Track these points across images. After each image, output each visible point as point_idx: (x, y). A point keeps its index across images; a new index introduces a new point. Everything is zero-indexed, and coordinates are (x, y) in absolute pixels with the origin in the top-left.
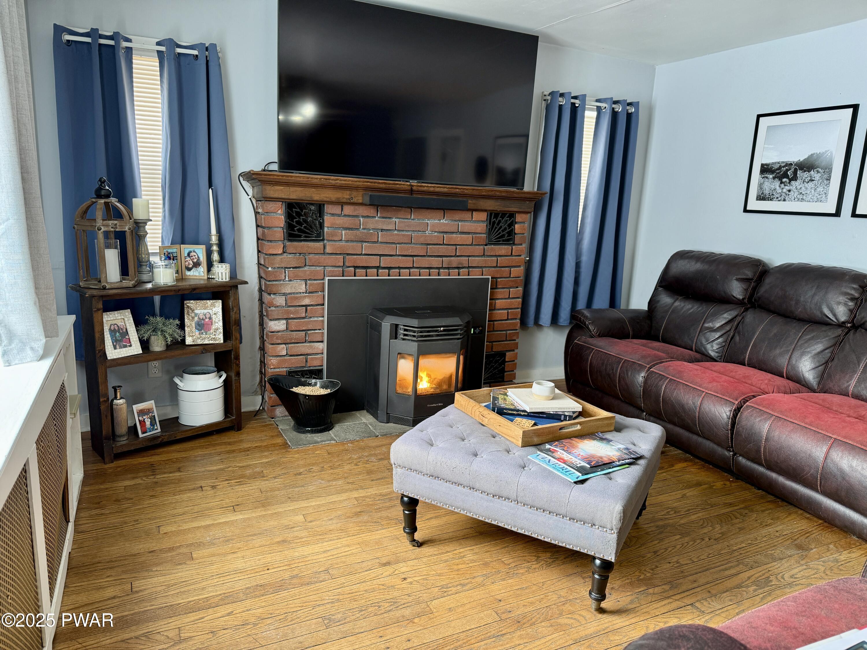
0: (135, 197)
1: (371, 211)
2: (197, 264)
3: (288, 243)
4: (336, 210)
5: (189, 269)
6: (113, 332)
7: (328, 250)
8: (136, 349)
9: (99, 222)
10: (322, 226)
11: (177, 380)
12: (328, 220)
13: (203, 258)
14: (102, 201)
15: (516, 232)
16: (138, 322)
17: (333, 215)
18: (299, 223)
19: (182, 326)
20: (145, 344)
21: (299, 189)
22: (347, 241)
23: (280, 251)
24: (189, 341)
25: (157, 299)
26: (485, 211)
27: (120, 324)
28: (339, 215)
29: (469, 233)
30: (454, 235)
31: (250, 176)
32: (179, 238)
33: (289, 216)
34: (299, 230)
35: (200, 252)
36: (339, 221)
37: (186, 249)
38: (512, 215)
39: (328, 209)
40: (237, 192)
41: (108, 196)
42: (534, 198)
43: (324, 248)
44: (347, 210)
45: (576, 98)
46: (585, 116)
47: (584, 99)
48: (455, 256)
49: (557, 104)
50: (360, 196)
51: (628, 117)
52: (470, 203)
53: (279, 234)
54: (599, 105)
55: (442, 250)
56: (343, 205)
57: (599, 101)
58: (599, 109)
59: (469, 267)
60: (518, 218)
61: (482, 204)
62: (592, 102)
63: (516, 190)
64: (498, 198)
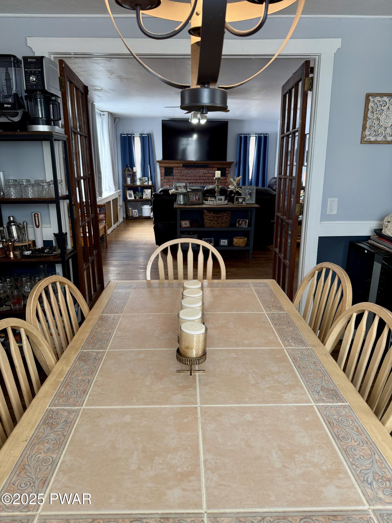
0: (135, 167)
1: (185, 169)
2: (146, 181)
3: (165, 177)
4: (176, 169)
5: (144, 182)
6: (129, 194)
7: (174, 178)
8: (133, 198)
9: (126, 172)
10: (173, 172)
11: (142, 207)
12: (174, 171)
13: (147, 180)
14: (127, 168)
15: (227, 173)
16: (134, 193)
17: (176, 170)
18: (167, 172)
19: (143, 194)
20: (135, 197)
21: (167, 164)
22: (179, 176)
23: (163, 178)
24: (144, 198)
25: (139, 188)
26: (216, 167)
27: (131, 193)
28: (177, 170)
29: (212, 174)
30: (208, 174)
31: (158, 161)
32: (143, 176)
33: (165, 171)
34: (168, 174)
35: (146, 179)
36: (177, 171)
37: (144, 178)
38: (225, 168)
39: (174, 168)
40: (156, 165)
41: (128, 167)
42: (231, 163)
43: (173, 178)
44: (179, 168)
45: (247, 134)
46: (250, 139)
47: (250, 134)
48: (208, 180)
49: (239, 137)
50: (181, 165)
51: (266, 138)
52: (211, 166)
53: (163, 175)
54: (256, 135)
55: (204, 178)
56: (178, 167)
57: (256, 134)
58: (256, 136)
59: (212, 183)
60: (227, 169)
61: (215, 166)
62: (254, 134)
63: (225, 162)
64: (220, 164)
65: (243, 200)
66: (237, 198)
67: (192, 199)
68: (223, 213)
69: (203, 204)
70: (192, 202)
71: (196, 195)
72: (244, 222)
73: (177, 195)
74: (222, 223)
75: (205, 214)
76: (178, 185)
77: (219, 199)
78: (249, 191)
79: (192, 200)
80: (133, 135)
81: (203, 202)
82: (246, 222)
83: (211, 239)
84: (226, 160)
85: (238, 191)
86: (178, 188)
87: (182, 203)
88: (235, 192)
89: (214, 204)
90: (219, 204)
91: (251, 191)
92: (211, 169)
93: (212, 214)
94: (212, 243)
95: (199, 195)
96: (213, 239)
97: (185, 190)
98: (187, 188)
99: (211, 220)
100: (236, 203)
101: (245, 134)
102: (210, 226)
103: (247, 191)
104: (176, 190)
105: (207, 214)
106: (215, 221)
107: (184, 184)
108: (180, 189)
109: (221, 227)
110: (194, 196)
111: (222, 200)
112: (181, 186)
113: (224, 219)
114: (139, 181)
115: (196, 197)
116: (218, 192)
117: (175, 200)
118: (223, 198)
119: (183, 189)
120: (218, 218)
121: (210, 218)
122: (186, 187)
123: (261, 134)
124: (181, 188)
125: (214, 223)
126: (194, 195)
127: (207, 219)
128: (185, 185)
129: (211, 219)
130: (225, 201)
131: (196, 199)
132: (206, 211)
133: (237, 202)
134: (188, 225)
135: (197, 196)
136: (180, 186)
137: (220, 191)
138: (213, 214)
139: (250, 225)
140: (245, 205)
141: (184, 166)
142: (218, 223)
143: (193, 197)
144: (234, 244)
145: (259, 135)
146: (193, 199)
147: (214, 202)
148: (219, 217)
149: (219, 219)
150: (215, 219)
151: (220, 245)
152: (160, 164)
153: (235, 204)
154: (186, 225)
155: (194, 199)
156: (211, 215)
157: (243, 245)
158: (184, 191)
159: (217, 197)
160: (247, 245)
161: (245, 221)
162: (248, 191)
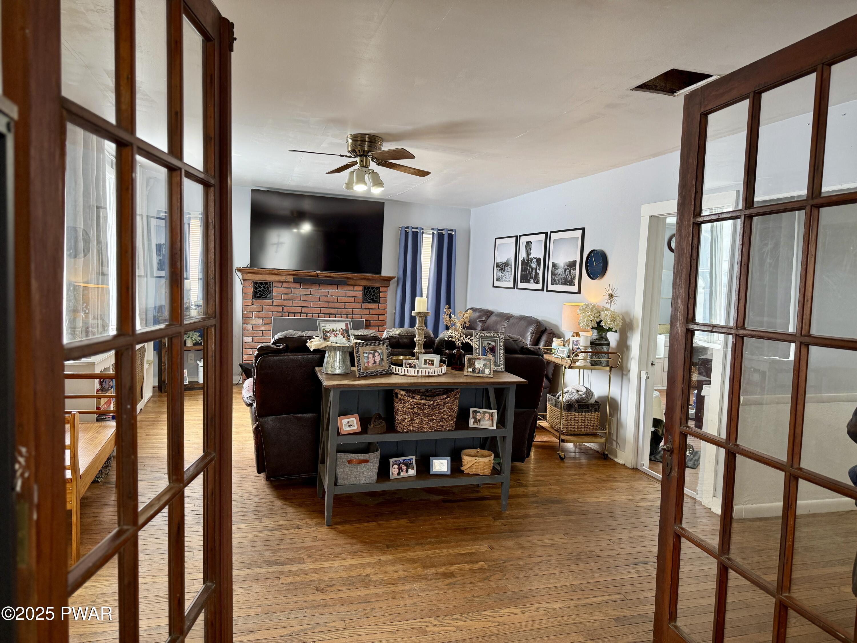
1: (298, 286)
3: (254, 300)
4: (280, 285)
7: (274, 304)
10: (271, 292)
11: (198, 362)
12: (275, 289)
15: (381, 297)
17: (277, 287)
18: (260, 291)
21: (260, 275)
22: (284, 300)
23: (250, 304)
26: (361, 286)
28: (281, 287)
29: (353, 297)
30: (344, 298)
31: (239, 269)
33: (254, 288)
34: (260, 294)
36: (280, 290)
38: (377, 288)
39: (275, 284)
42: (389, 279)
43: (272, 303)
44: (285, 285)
45: (417, 228)
46: (423, 237)
47: (423, 229)
48: (345, 308)
49: (403, 233)
50: (290, 279)
51: (451, 237)
52: (351, 282)
53: (250, 296)
54: (433, 231)
55: (337, 305)
56: (282, 283)
57: (433, 229)
58: (433, 233)
59: (353, 314)
60: (382, 289)
61: (359, 282)
62: (429, 230)
63: (377, 275)
64: (368, 279)
65: (485, 365)
66: (469, 359)
67: (366, 361)
68: (445, 396)
69: (390, 374)
70: (367, 369)
71: (376, 351)
72: (487, 415)
73: (325, 351)
74: (441, 420)
75: (400, 400)
76: (328, 326)
77: (425, 361)
78: (490, 342)
79: (366, 365)
80: (188, 216)
81: (390, 369)
82: (492, 415)
83: (409, 460)
84: (380, 273)
85: (467, 343)
86: (328, 335)
87: (337, 372)
88: (460, 344)
89: (420, 374)
90: (430, 374)
91: (493, 343)
92: (351, 288)
93: (418, 400)
94: (413, 469)
95: (382, 353)
96: (414, 457)
97: (344, 339)
98: (348, 335)
99: (414, 414)
100: (468, 372)
101: (413, 228)
102: (412, 428)
103: (486, 342)
104: (325, 339)
105: (407, 399)
106: (425, 415)
107: (343, 326)
108: (332, 339)
109: (437, 431)
110: (371, 356)
111: (433, 365)
112: (335, 329)
113: (444, 411)
114: (196, 309)
115: (374, 357)
116: (421, 346)
117: (320, 363)
118: (436, 358)
119: (340, 337)
120: (433, 409)
121: (412, 409)
122: (346, 333)
123: (443, 230)
124: (336, 336)
125: (422, 421)
126: (370, 353)
127: (406, 412)
128: (344, 328)
129: (415, 410)
130: (440, 366)
131: (375, 362)
132: (404, 393)
133: (470, 370)
134: (356, 427)
135: (376, 354)
136: (333, 330)
137: (425, 342)
138: (421, 399)
139: (501, 421)
140: (491, 376)
141: (295, 281)
142: (432, 420)
143: (368, 357)
144: (463, 468)
145: (439, 231)
146: (368, 362)
147: (416, 370)
148: (434, 407)
149: (435, 411)
150: (426, 411)
151: (431, 473)
152: (245, 275)
153: (465, 373)
154: (350, 426)
155: (371, 362)
156: (416, 401)
157: (487, 471)
158: (342, 341)
159: (421, 355)
160: (496, 471)
161: (489, 413)
162: (488, 344)
